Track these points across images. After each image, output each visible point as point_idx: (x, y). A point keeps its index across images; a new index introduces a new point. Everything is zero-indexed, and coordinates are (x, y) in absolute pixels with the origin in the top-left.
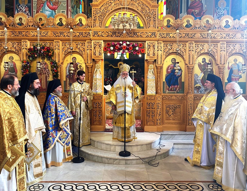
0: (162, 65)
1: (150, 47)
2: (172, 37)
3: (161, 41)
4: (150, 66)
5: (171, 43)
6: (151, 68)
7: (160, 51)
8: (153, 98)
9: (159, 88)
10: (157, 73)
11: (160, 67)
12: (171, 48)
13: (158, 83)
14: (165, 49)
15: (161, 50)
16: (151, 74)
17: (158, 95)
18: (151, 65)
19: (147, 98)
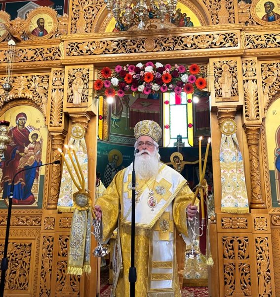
0: (260, 121)
4: (225, 124)
6: (229, 131)
7: (250, 82)
8: (242, 222)
9: (258, 190)
10: (249, 146)
11: (255, 128)
13: (254, 174)
16: (230, 147)
17: (259, 213)
18: (228, 122)
19: (222, 221)
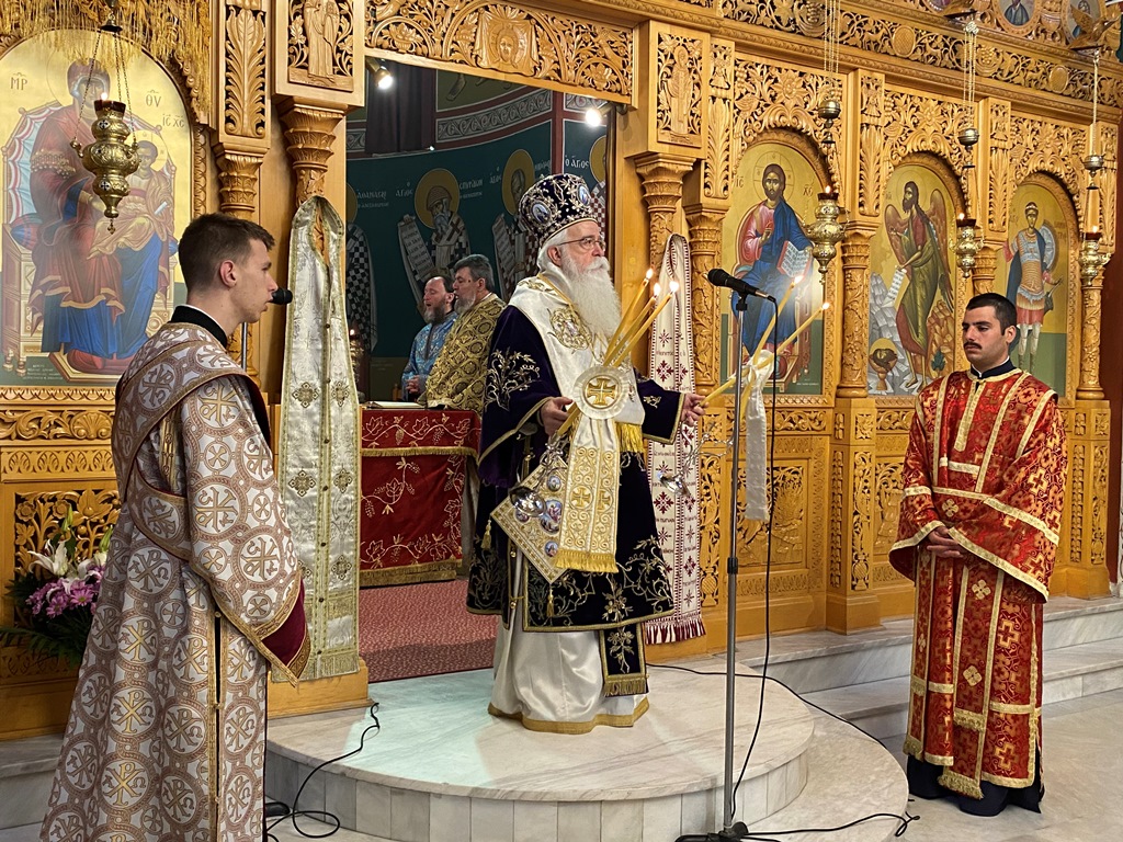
1: (671, 69)
2: (785, 23)
3: (728, 36)
5: (770, 62)
12: (773, 98)
14: (742, 96)
15: (725, 100)
